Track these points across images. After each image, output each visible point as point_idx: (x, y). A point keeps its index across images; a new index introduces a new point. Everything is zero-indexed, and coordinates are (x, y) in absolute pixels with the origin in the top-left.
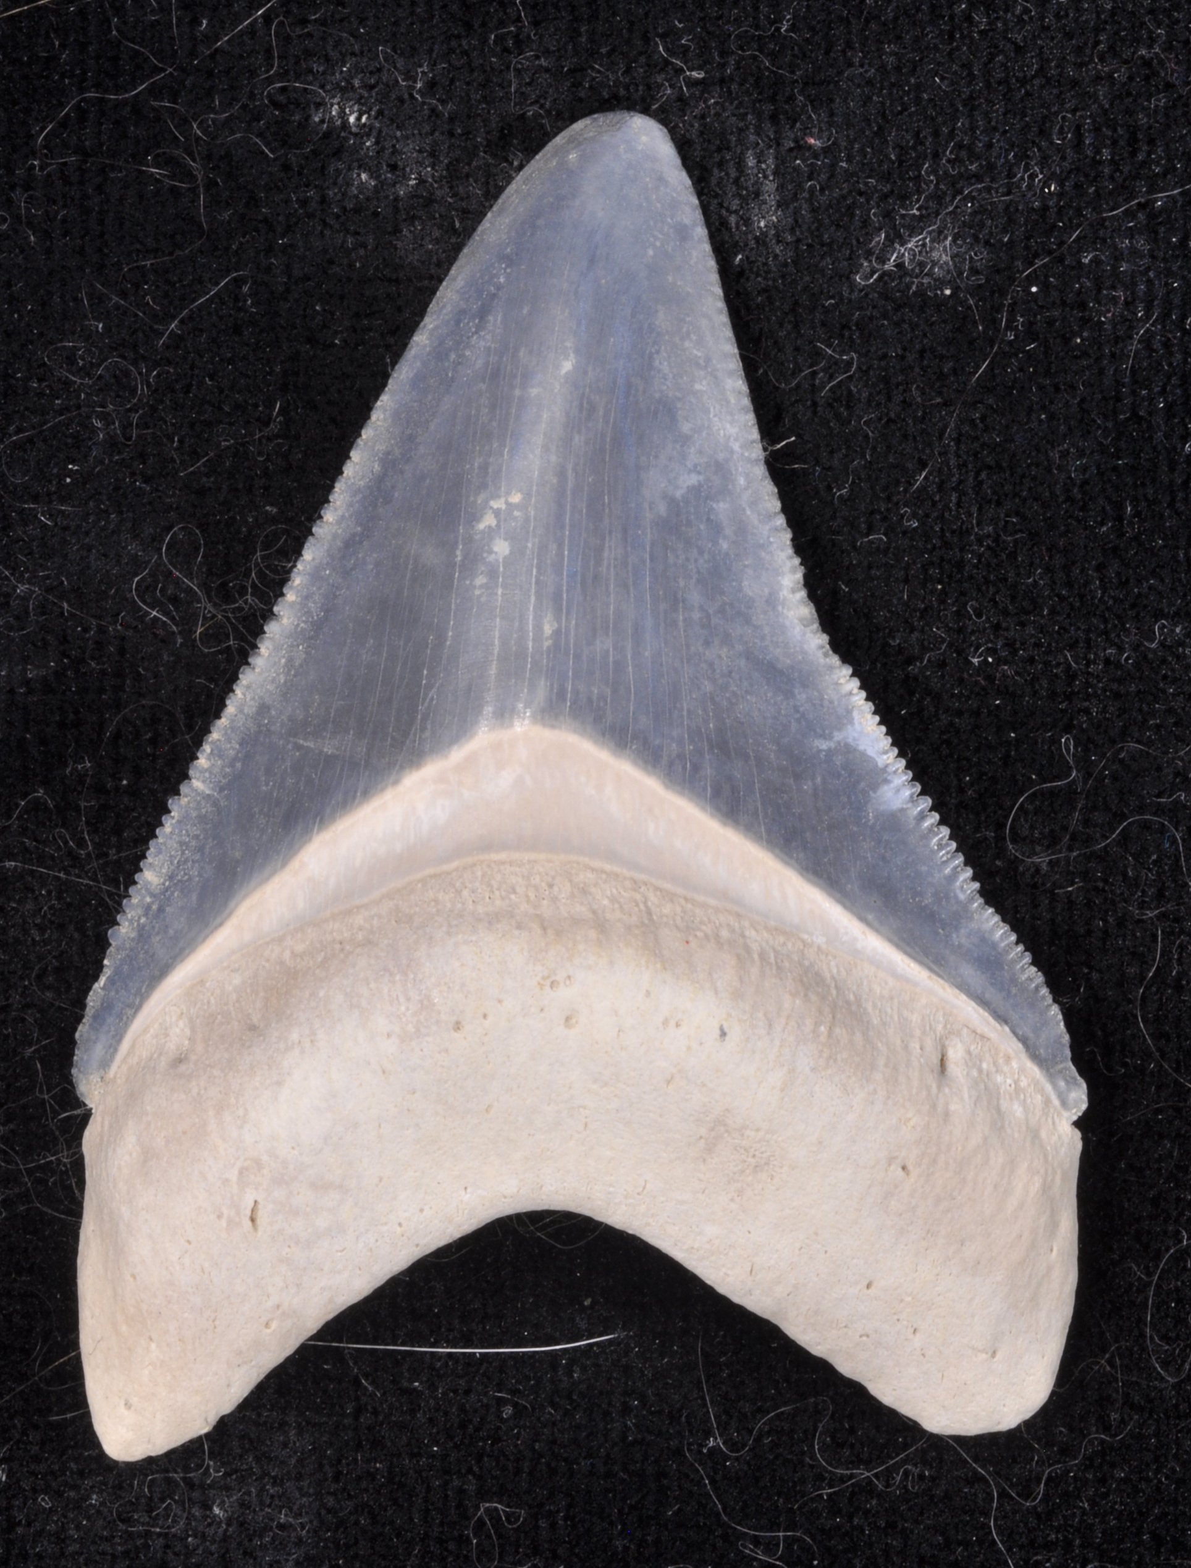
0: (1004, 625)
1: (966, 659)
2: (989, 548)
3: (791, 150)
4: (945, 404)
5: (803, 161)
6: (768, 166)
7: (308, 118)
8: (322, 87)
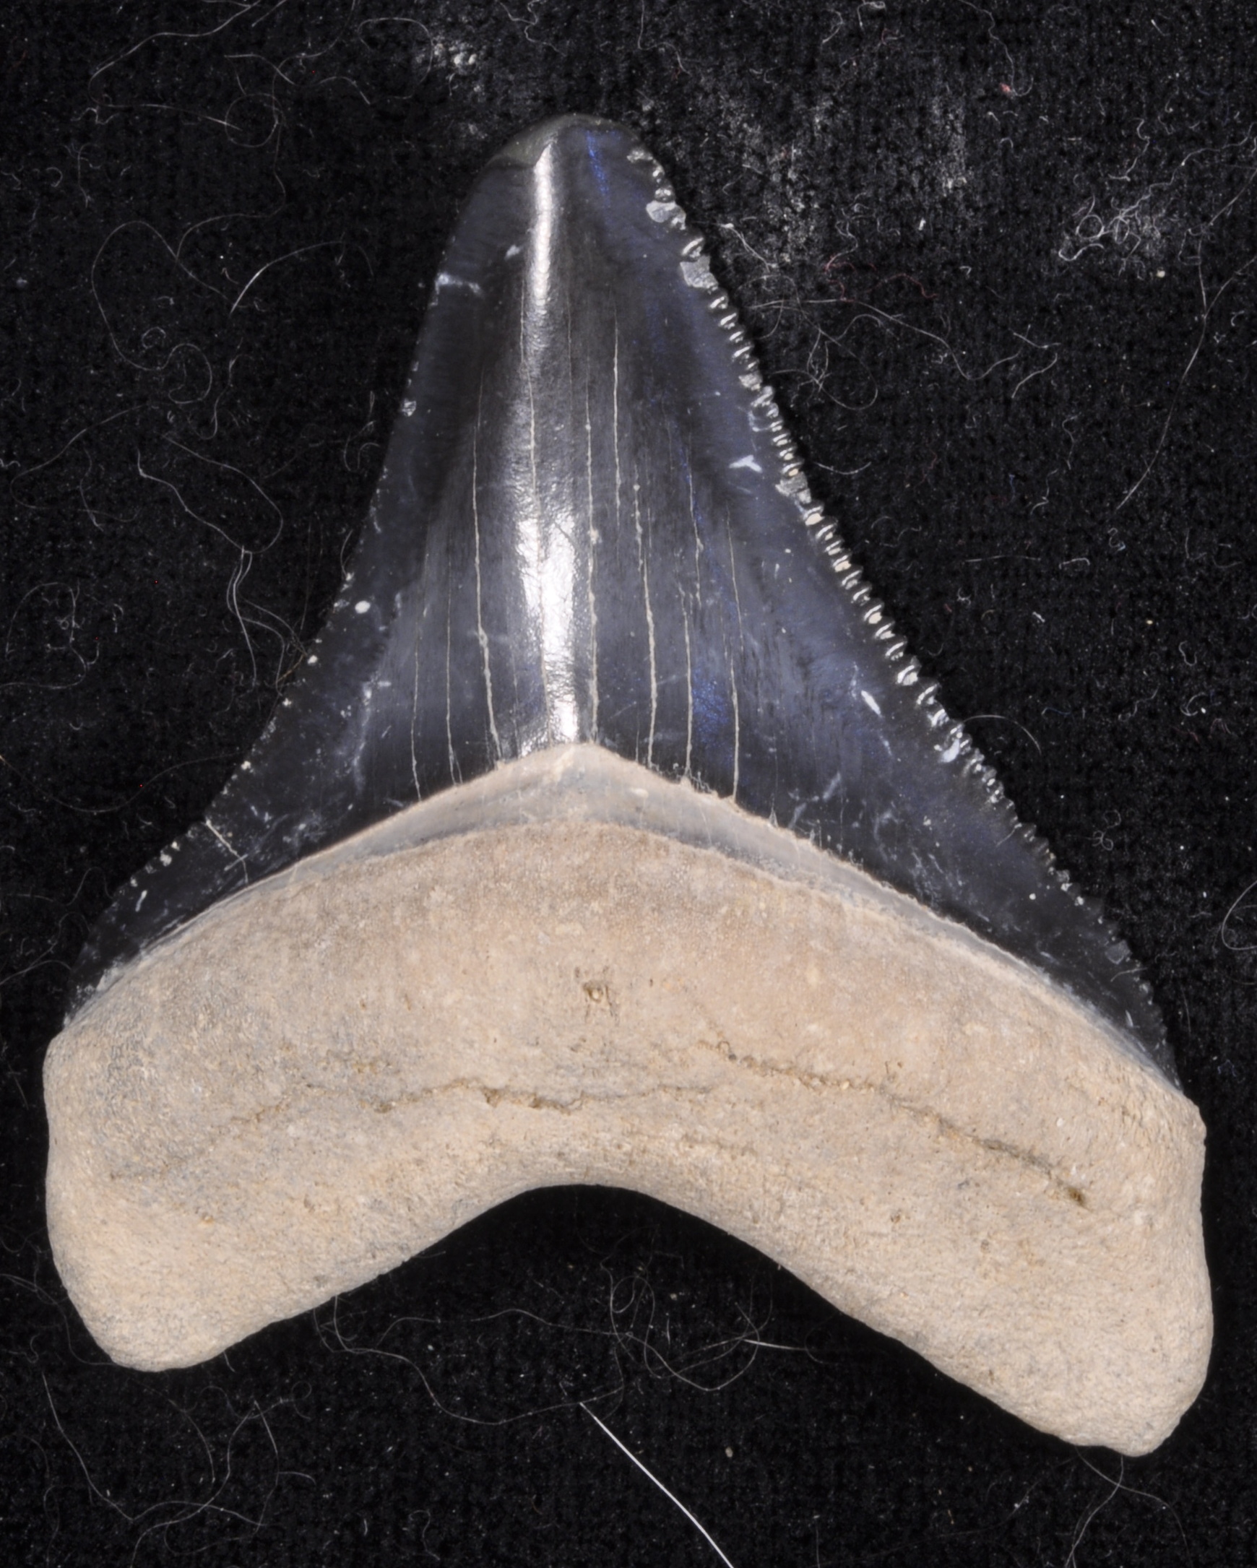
0: (1218, 670)
1: (1178, 709)
2: (1201, 577)
3: (982, 99)
4: (1156, 407)
5: (997, 112)
6: (957, 117)
7: (409, 59)
8: (426, 23)
